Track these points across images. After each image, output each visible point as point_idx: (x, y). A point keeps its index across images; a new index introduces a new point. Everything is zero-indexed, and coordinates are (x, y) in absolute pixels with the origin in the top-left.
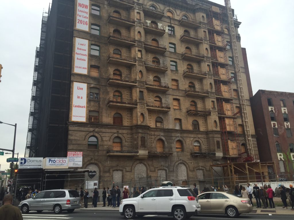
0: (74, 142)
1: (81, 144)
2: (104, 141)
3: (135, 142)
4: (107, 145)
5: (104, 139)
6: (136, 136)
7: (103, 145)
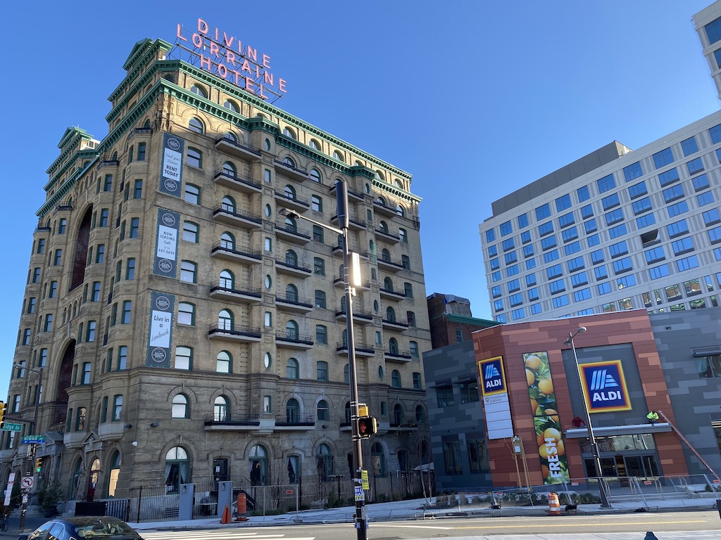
0: (149, 405)
1: (160, 410)
2: (200, 403)
3: (254, 406)
4: (205, 411)
5: (201, 399)
6: (256, 393)
7: (198, 411)
